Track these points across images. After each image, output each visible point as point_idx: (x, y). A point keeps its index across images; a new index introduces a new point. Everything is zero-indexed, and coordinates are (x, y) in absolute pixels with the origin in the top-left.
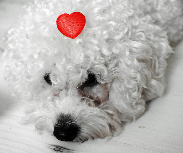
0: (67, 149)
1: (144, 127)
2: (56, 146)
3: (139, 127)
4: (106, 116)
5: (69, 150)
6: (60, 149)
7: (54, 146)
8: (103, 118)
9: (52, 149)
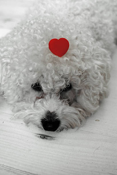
0: (50, 137)
1: (99, 121)
2: (41, 135)
3: (96, 121)
4: (79, 113)
5: (51, 137)
6: (45, 137)
7: (40, 135)
8: (76, 114)
9: (38, 137)
